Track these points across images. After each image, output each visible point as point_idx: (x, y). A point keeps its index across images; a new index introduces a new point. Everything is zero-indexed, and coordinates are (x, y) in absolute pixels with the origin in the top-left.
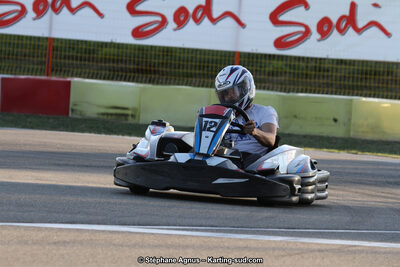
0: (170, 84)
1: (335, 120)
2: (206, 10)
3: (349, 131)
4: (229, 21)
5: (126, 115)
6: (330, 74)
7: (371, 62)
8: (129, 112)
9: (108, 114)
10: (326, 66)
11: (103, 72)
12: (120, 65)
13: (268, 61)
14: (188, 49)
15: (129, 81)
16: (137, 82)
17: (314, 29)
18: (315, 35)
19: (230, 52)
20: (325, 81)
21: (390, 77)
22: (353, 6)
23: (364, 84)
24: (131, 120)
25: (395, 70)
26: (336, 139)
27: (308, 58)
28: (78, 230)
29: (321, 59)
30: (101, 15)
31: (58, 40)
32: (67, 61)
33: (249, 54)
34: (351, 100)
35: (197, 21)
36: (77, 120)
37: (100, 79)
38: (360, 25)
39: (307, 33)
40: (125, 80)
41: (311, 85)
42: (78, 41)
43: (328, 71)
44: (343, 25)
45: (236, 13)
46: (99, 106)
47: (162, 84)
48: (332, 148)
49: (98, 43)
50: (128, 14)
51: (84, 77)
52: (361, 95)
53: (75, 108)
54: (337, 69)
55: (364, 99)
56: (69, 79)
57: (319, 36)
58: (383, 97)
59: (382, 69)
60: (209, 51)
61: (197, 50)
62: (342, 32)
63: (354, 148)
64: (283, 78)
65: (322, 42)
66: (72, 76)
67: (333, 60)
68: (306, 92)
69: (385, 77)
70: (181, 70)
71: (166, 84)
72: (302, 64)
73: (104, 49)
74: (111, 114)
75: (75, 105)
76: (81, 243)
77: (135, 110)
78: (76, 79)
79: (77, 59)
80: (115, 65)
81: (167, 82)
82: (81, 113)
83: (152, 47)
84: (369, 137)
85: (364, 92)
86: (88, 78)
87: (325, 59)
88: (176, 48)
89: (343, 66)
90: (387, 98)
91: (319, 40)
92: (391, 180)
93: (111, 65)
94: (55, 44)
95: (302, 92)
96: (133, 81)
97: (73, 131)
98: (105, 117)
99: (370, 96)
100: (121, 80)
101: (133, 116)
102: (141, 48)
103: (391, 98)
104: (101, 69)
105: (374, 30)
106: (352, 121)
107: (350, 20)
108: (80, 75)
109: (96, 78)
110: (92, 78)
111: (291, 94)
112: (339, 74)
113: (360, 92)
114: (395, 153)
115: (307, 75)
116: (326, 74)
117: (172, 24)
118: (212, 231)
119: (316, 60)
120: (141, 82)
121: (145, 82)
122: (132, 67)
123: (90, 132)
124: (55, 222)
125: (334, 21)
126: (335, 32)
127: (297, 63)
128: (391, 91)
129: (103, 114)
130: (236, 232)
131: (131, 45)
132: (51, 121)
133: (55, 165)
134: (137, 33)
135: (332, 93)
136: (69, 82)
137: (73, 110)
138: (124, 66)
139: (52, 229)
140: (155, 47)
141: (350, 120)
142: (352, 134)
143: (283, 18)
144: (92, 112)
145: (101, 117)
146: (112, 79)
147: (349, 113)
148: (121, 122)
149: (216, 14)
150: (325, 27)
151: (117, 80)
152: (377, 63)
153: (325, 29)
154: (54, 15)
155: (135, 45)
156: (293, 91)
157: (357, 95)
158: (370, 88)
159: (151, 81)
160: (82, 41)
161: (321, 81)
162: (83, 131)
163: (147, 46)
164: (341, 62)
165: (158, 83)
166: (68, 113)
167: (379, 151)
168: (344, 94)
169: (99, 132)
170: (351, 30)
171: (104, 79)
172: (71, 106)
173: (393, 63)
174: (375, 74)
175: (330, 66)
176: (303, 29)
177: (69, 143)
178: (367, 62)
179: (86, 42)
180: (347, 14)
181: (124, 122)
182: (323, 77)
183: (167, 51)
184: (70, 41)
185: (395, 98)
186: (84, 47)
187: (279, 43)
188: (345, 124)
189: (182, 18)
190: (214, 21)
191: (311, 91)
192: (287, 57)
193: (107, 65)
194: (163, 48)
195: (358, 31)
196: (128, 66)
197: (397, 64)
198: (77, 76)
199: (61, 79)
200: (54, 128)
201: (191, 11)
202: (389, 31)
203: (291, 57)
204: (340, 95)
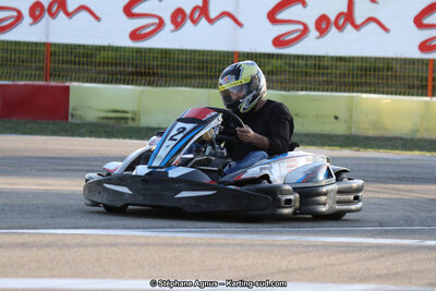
0: (169, 86)
1: (336, 118)
2: (203, 10)
3: (350, 128)
4: (226, 20)
5: (126, 119)
6: (329, 71)
7: (371, 58)
8: (129, 115)
9: (108, 118)
10: (326, 63)
11: (102, 76)
12: (119, 68)
13: (267, 60)
14: (187, 51)
15: (128, 84)
16: (136, 84)
17: (312, 26)
18: (313, 33)
19: (228, 52)
20: (325, 79)
21: (390, 73)
22: (351, 3)
23: (363, 80)
24: (131, 124)
25: (394, 66)
26: (338, 136)
27: (307, 56)
28: (82, 235)
29: (320, 57)
30: (97, 18)
31: (55, 45)
32: (65, 66)
33: (248, 54)
34: (352, 97)
35: (195, 22)
36: (77, 125)
37: (99, 82)
38: (358, 22)
39: (305, 30)
40: (124, 83)
41: (310, 83)
42: (76, 45)
43: (327, 68)
44: (341, 22)
45: (233, 13)
46: (99, 110)
47: (161, 86)
48: (335, 146)
49: (96, 46)
50: (125, 16)
51: (83, 82)
52: (362, 92)
53: (78, 113)
54: (336, 67)
55: (364, 95)
56: (67, 84)
57: (317, 34)
58: (383, 93)
59: (381, 65)
60: (208, 51)
61: (195, 51)
62: (340, 28)
63: (356, 145)
64: (283, 77)
65: (320, 40)
66: (71, 80)
67: (332, 57)
68: (306, 90)
69: (385, 73)
70: (180, 72)
71: (165, 86)
72: (301, 62)
73: (102, 53)
74: (111, 118)
75: (75, 109)
77: (134, 113)
78: (74, 85)
79: (75, 64)
80: (114, 68)
81: (167, 84)
82: (81, 118)
83: (150, 49)
84: (371, 133)
85: (364, 89)
86: (87, 82)
87: (324, 57)
88: (175, 50)
89: (343, 63)
90: (387, 93)
91: (318, 38)
92: (395, 176)
93: (110, 68)
94: (52, 49)
95: (302, 90)
96: (132, 84)
97: (73, 136)
98: (105, 121)
99: (370, 92)
100: (120, 83)
101: (133, 119)
102: (139, 51)
103: (391, 94)
104: (100, 72)
105: (373, 25)
106: (354, 118)
107: (348, 17)
108: (79, 81)
109: (95, 82)
110: (91, 82)
111: (291, 93)
112: (338, 72)
113: (360, 89)
114: (397, 149)
115: (306, 73)
116: (325, 71)
117: (169, 26)
119: (315, 57)
120: (140, 85)
121: (144, 85)
122: (130, 70)
123: (90, 136)
124: (60, 228)
125: (333, 18)
126: (333, 29)
127: (296, 62)
128: (391, 87)
129: (103, 118)
131: (129, 48)
132: (51, 126)
133: (56, 170)
134: (135, 35)
135: (332, 91)
136: (68, 88)
137: (72, 115)
138: (122, 69)
139: (56, 234)
140: (154, 49)
141: (350, 117)
142: (353, 132)
143: (281, 16)
144: (91, 116)
145: (101, 121)
146: (111, 83)
147: (350, 109)
148: (117, 126)
149: (213, 15)
150: (323, 24)
151: (116, 83)
152: (376, 59)
153: (324, 26)
154: (51, 19)
155: (133, 49)
156: (293, 89)
157: (357, 92)
158: (370, 84)
159: (150, 84)
160: (79, 46)
161: (321, 79)
162: (82, 135)
163: (145, 49)
164: (340, 59)
165: (157, 86)
166: (67, 118)
167: (380, 147)
168: (345, 91)
169: (99, 136)
170: (349, 27)
171: (103, 82)
172: (70, 111)
173: (393, 59)
174: (375, 71)
175: (330, 63)
176: (301, 27)
177: (70, 148)
178: (366, 58)
179: (84, 46)
180: (345, 10)
181: (124, 125)
182: (323, 74)
183: (166, 53)
184: (67, 45)
185: (396, 94)
186: (82, 51)
187: (278, 42)
188: (346, 122)
189: (179, 20)
190: (211, 21)
191: (310, 90)
192: (286, 56)
193: (106, 68)
194: (162, 50)
195: (357, 27)
196: (126, 69)
197: (396, 60)
198: (75, 80)
199: (60, 84)
200: (54, 133)
201: (188, 12)
202: (387, 26)
203: (290, 56)
204: (340, 91)
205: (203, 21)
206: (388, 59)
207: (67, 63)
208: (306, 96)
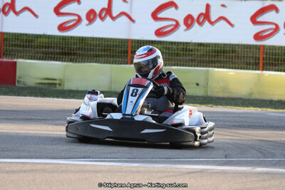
0: (84, 62)
1: (198, 84)
2: (108, 11)
3: (207, 92)
4: (124, 18)
5: (55, 84)
6: (193, 53)
7: (221, 44)
8: (57, 82)
9: (42, 84)
10: (191, 47)
11: (39, 55)
12: (50, 50)
14: (97, 38)
15: (56, 60)
16: (62, 61)
17: (181, 22)
18: (183, 27)
19: (125, 40)
20: (190, 58)
21: (234, 55)
22: (208, 7)
23: (216, 59)
24: (58, 87)
25: (237, 49)
26: (198, 97)
27: (178, 43)
28: (23, 163)
29: (187, 43)
30: (36, 16)
31: (7, 33)
32: (13, 48)
33: (138, 40)
34: (208, 71)
35: (102, 19)
36: (22, 88)
37: (37, 59)
38: (213, 19)
39: (177, 25)
40: (54, 60)
41: (180, 61)
42: (21, 34)
43: (192, 51)
44: (201, 19)
45: (128, 13)
46: (36, 78)
47: (79, 62)
48: (196, 103)
49: (35, 35)
50: (55, 15)
51: (26, 59)
52: (215, 67)
53: (19, 80)
54: (198, 50)
55: (216, 69)
56: (15, 60)
57: (185, 27)
58: (229, 68)
59: (228, 49)
60: (111, 39)
61: (102, 39)
62: (201, 24)
63: (210, 103)
65: (187, 32)
66: (17, 58)
67: (195, 43)
68: (177, 66)
69: (231, 54)
70: (92, 53)
71: (82, 62)
72: (174, 47)
73: (39, 39)
74: (45, 84)
75: (20, 78)
76: (25, 171)
77: (61, 80)
78: (20, 60)
79: (20, 47)
80: (47, 50)
81: (83, 61)
82: (24, 84)
83: (71, 37)
84: (221, 95)
85: (217, 65)
86: (28, 59)
87: (189, 43)
88: (88, 38)
89: (202, 48)
90: (232, 68)
91: (185, 30)
92: (236, 124)
93: (44, 50)
94: (5, 37)
95: (174, 65)
96: (59, 61)
97: (19, 95)
98: (41, 85)
99: (221, 67)
100: (51, 60)
101: (60, 84)
102: (64, 38)
103: (235, 68)
104: (37, 52)
105: (223, 22)
106: (209, 85)
107: (206, 16)
108: (23, 58)
109: (34, 59)
110: (31, 59)
112: (199, 53)
113: (211, 65)
114: (239, 106)
115: (177, 54)
116: (190, 53)
117: (85, 22)
118: (114, 161)
119: (184, 43)
120: (65, 61)
121: (68, 61)
122: (58, 51)
123: (30, 96)
124: (7, 158)
125: (195, 17)
126: (196, 24)
127: (170, 46)
128: (235, 63)
129: (39, 84)
130: (131, 162)
131: (57, 36)
132: (4, 89)
134: (62, 27)
135: (195, 66)
136: (15, 63)
137: (18, 82)
138: (52, 50)
139: (5, 163)
140: (74, 37)
141: (207, 84)
142: (209, 94)
143: (160, 15)
144: (31, 82)
145: (37, 86)
146: (45, 60)
147: (207, 79)
148: (49, 89)
149: (114, 14)
150: (189, 21)
151: (48, 60)
152: (224, 45)
153: (189, 22)
154: (4, 16)
155: (60, 36)
157: (212, 67)
158: (221, 62)
159: (71, 61)
160: (24, 34)
161: (187, 58)
162: (25, 96)
163: (68, 37)
164: (201, 45)
165: (76, 62)
166: (15, 84)
167: (228, 105)
168: (203, 67)
169: (36, 96)
170: (207, 23)
171: (40, 59)
172: (17, 79)
173: (236, 45)
174: (224, 53)
175: (194, 47)
176: (174, 23)
177: (16, 104)
178: (218, 44)
179: (26, 34)
180: (204, 12)
181: (54, 89)
182: (189, 55)
183: (82, 40)
184: (15, 34)
185: (238, 68)
186: (25, 38)
187: (158, 33)
188: (204, 87)
189: (92, 17)
190: (113, 18)
191: (180, 66)
192: (164, 42)
193: (41, 50)
194: (80, 37)
195: (212, 23)
196: (55, 51)
197: (238, 45)
198: (20, 58)
199: (11, 60)
200: (5, 94)
201: (98, 12)
202: (232, 22)
203: (166, 42)
204: (200, 67)
205: (108, 18)
206: (233, 45)
207: (15, 46)
208: (177, 69)
